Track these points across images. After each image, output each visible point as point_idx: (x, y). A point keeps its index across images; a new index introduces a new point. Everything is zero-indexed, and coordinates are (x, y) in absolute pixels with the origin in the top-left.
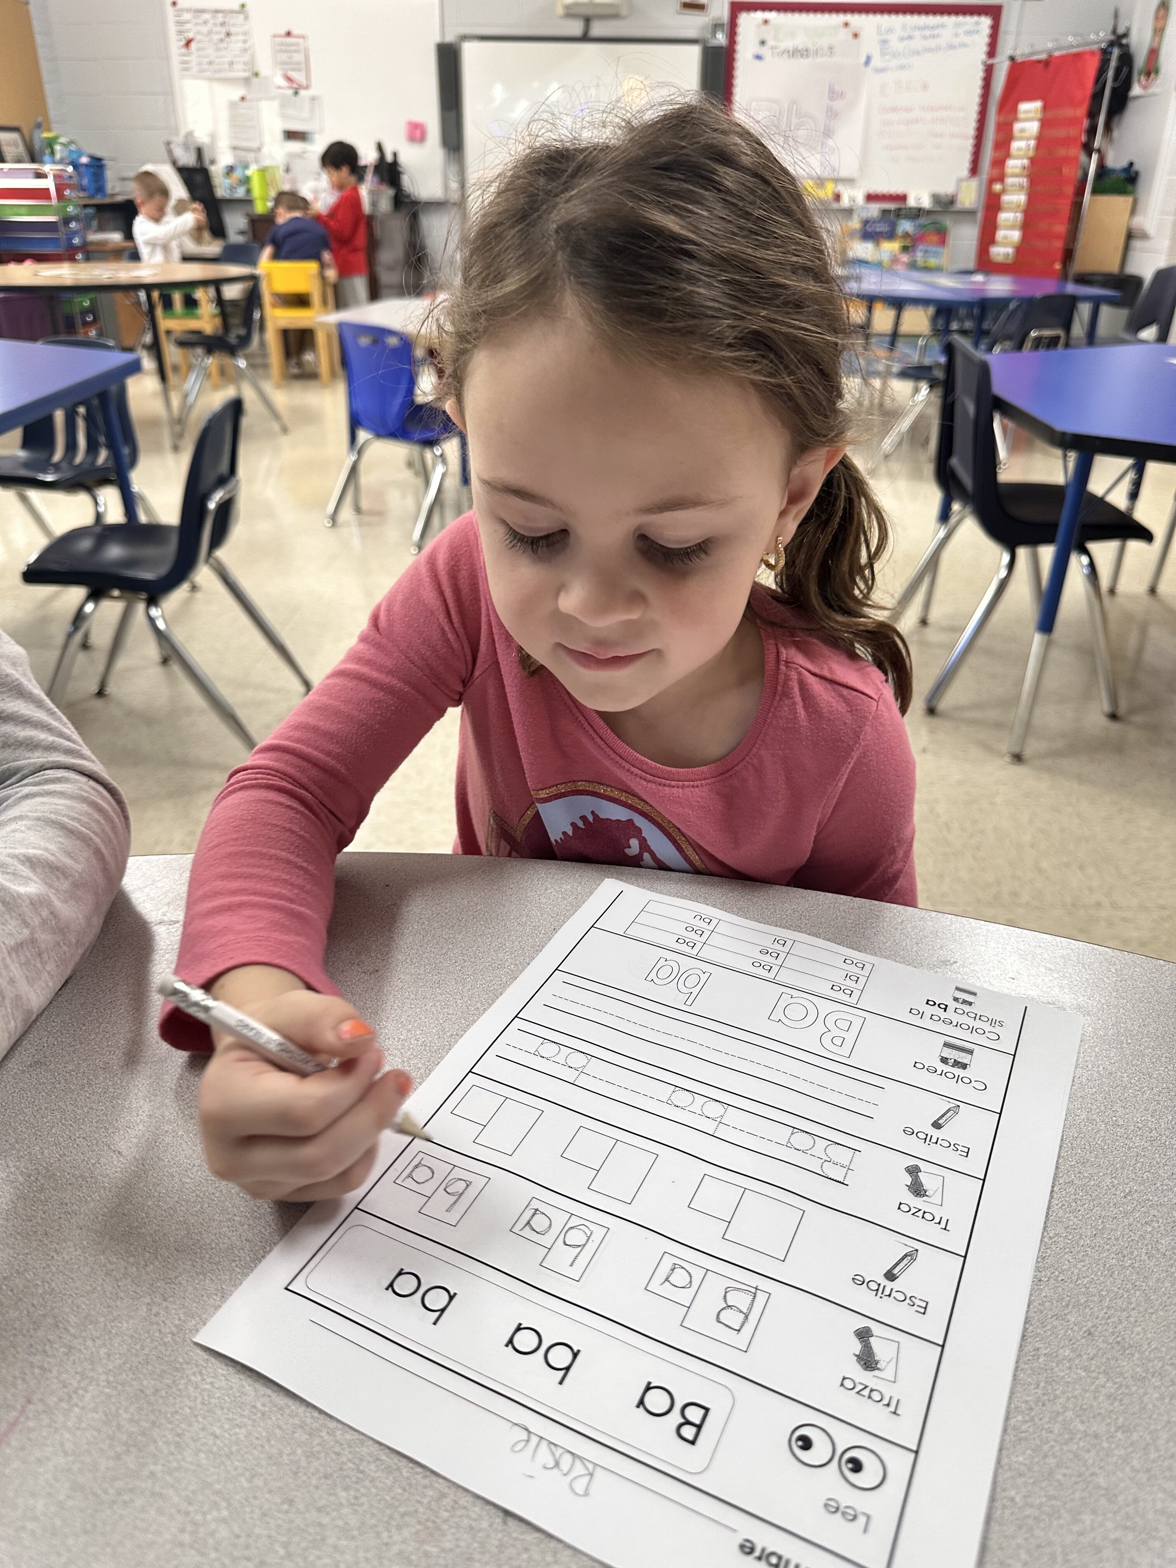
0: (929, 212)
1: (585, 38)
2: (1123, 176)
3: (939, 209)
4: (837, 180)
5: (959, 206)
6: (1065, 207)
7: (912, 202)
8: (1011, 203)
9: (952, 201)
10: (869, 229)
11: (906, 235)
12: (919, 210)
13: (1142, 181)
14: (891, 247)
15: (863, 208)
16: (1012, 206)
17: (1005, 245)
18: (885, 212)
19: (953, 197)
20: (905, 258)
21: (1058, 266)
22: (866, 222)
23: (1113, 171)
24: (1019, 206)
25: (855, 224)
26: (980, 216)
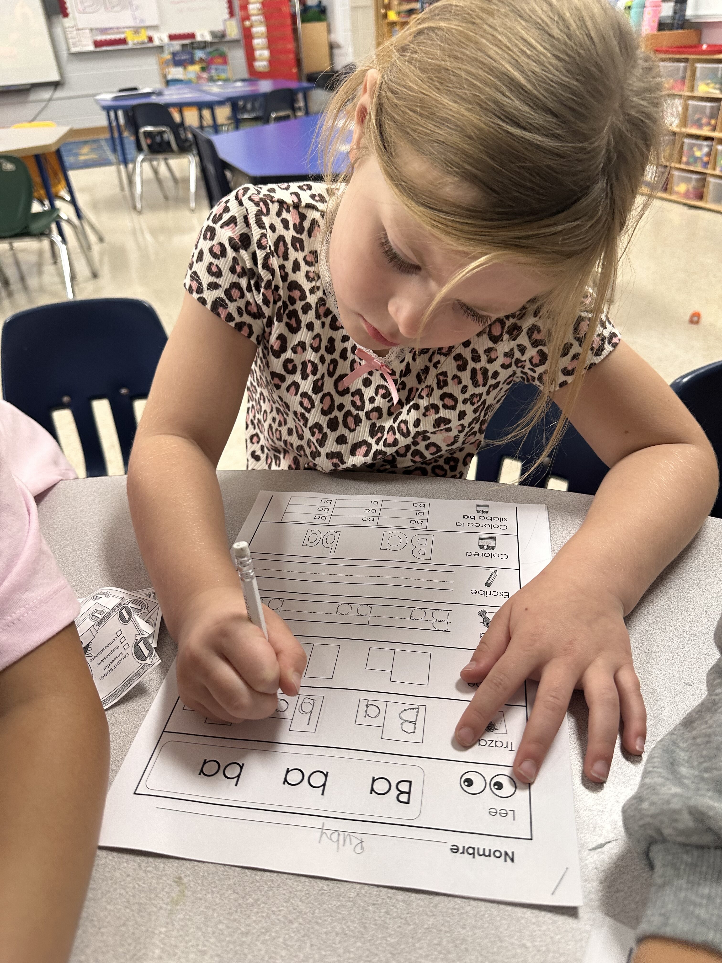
0: (211, 44)
2: (317, 9)
3: (216, 40)
4: (147, 28)
5: (228, 38)
6: (289, 33)
7: (199, 38)
8: (257, 33)
9: (223, 35)
10: (177, 58)
11: (201, 60)
12: (205, 42)
13: (329, 11)
14: (194, 69)
15: (168, 44)
16: (259, 35)
17: (262, 60)
18: (183, 46)
19: (223, 31)
20: (205, 75)
21: (295, 70)
22: (174, 54)
23: (310, 7)
24: (262, 34)
25: (167, 56)
26: (242, 42)
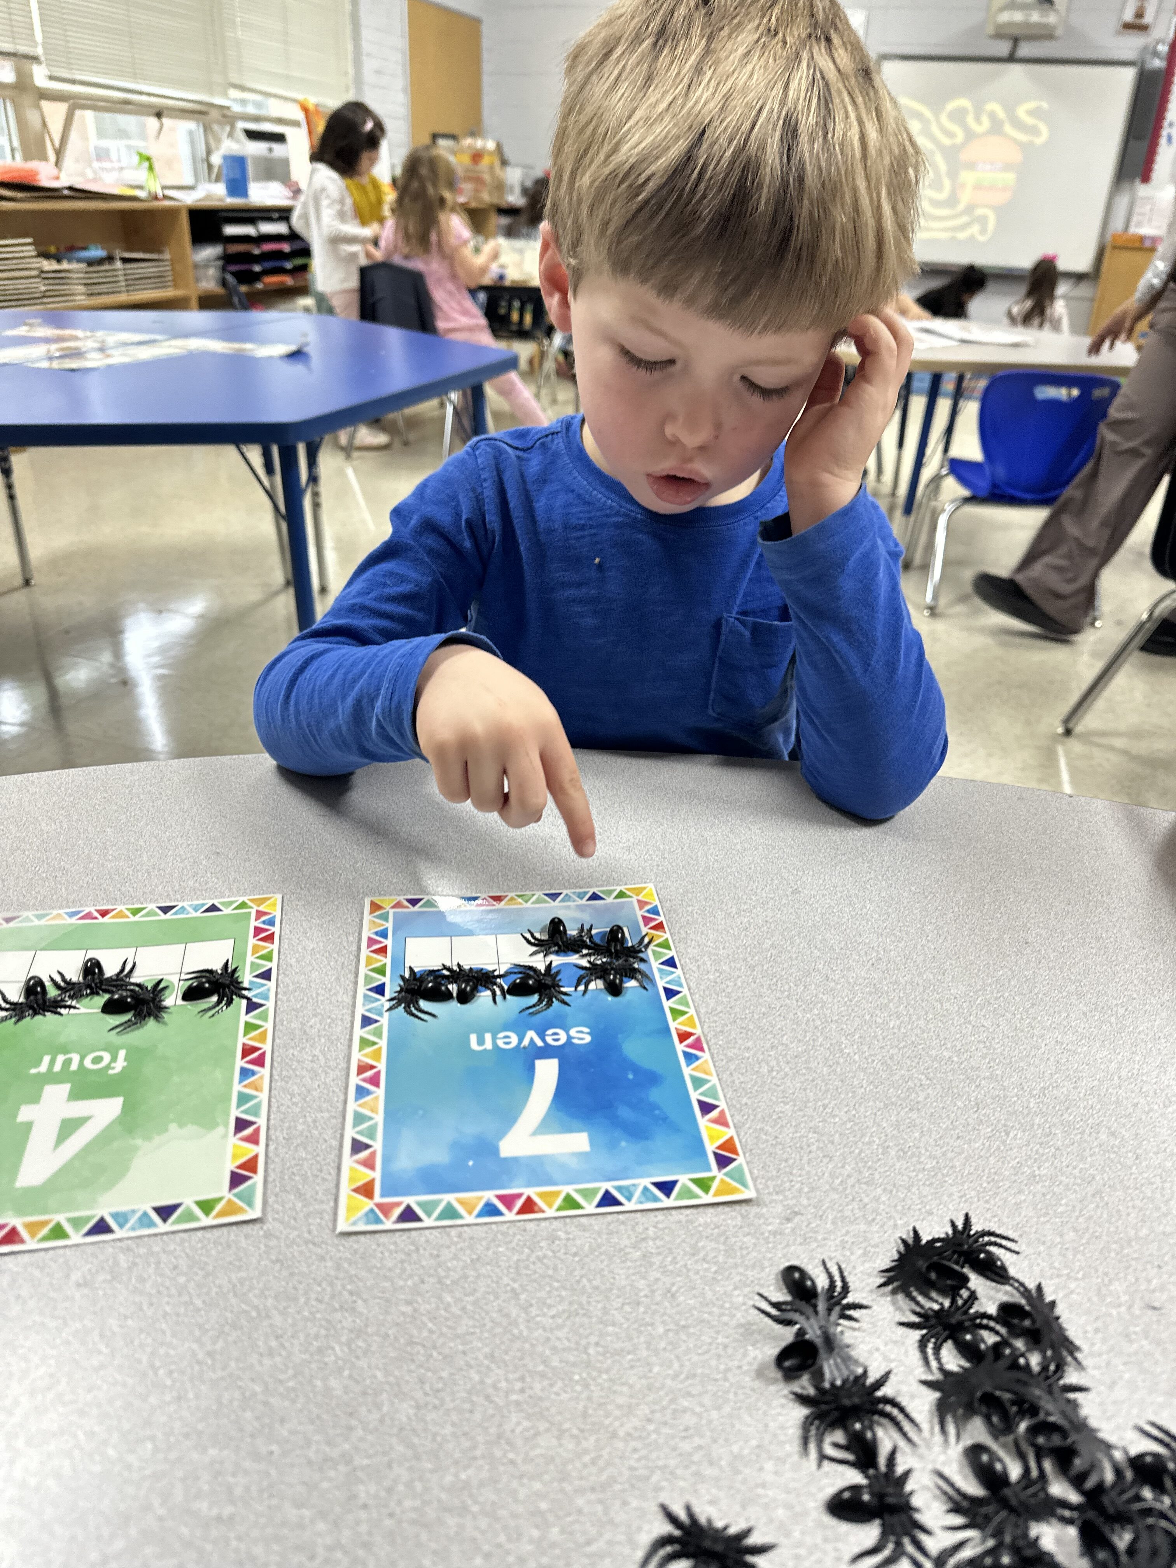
1: (1011, 58)
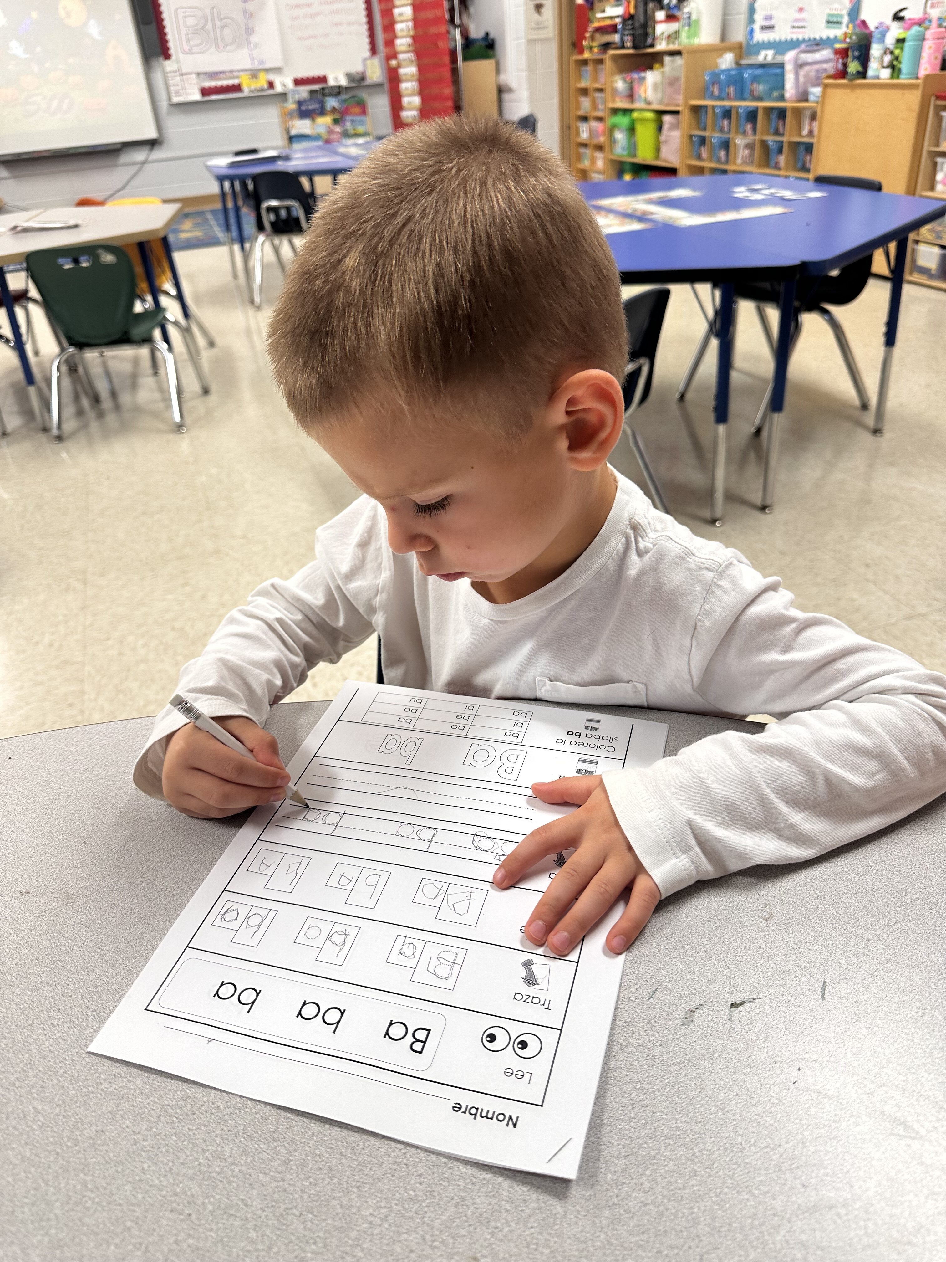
0: (347, 89)
2: (483, 44)
3: (353, 85)
4: (268, 70)
5: (368, 81)
6: (446, 74)
7: (331, 82)
8: (406, 74)
9: (363, 78)
10: (303, 108)
11: (334, 110)
12: (339, 87)
14: (324, 121)
16: (409, 77)
17: (411, 109)
18: (312, 92)
19: (362, 73)
20: (338, 129)
23: (475, 41)
24: (413, 76)
26: (386, 87)
